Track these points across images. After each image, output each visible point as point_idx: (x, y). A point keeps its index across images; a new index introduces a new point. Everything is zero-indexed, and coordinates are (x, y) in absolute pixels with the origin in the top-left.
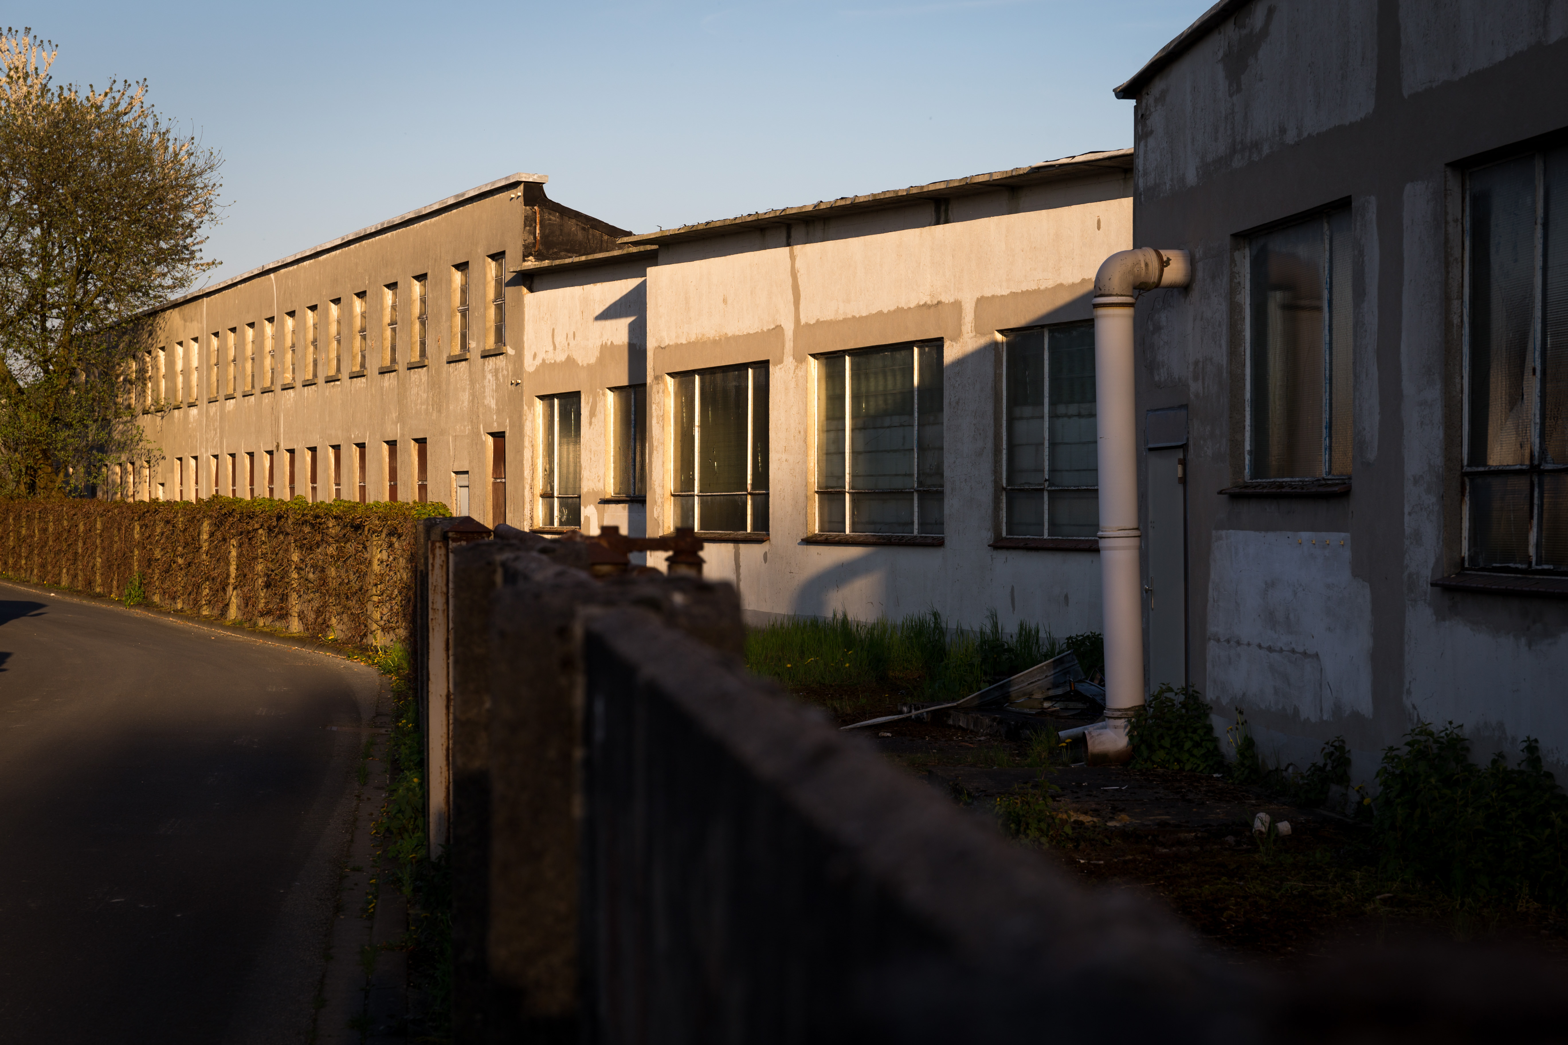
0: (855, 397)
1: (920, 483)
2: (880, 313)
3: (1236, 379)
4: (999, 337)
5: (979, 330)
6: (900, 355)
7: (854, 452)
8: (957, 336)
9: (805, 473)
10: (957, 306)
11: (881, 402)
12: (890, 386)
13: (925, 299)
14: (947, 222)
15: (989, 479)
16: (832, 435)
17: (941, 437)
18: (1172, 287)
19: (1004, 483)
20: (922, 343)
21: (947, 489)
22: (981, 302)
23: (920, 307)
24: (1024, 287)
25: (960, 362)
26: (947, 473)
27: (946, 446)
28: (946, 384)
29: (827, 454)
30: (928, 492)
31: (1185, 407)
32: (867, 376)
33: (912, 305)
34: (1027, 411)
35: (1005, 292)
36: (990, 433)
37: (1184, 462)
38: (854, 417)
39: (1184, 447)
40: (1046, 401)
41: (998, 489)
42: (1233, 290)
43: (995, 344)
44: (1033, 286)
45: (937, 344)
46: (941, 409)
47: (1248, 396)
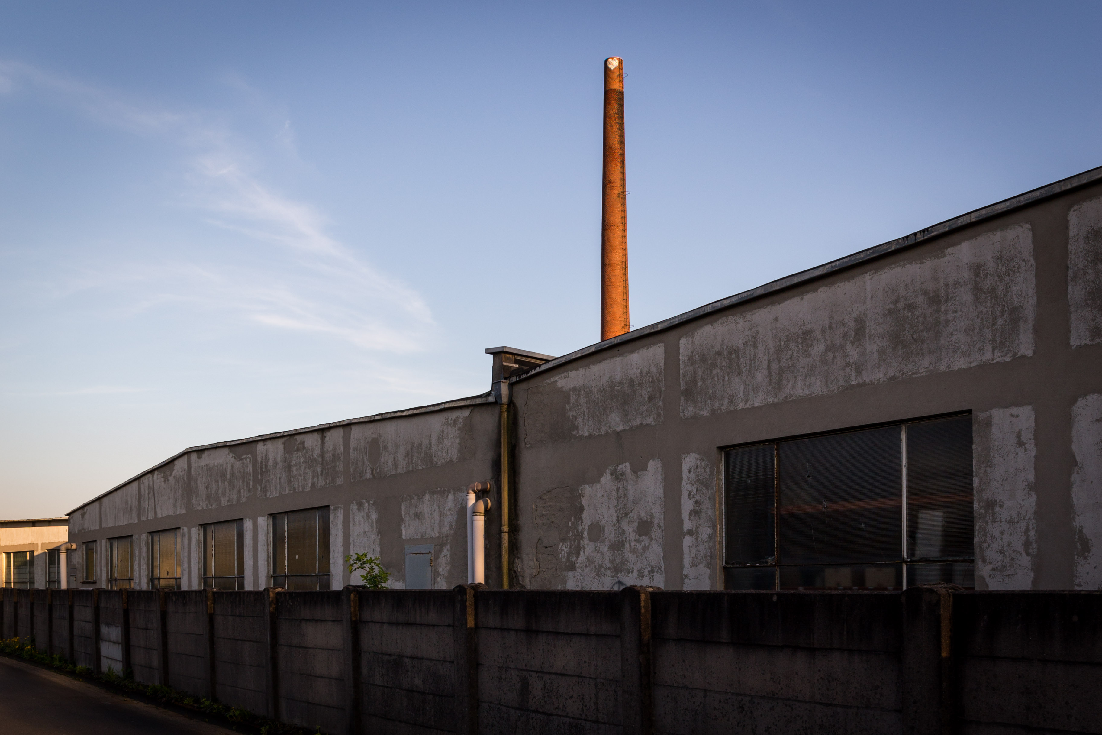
0: (14, 562)
1: (29, 580)
2: (20, 545)
3: (83, 565)
4: (46, 551)
5: (42, 549)
6: (24, 554)
7: (14, 574)
8: (37, 550)
9: (2, 578)
10: (37, 544)
11: (20, 563)
12: (22, 560)
13: (30, 542)
14: (35, 527)
15: (44, 579)
16: (8, 570)
17: (34, 571)
18: (73, 549)
19: (48, 580)
20: (29, 551)
21: (35, 582)
22: (42, 544)
23: (29, 544)
24: (52, 541)
25: (38, 555)
26: (35, 578)
27: (35, 572)
28: (35, 560)
29: (7, 574)
30: (31, 582)
31: (76, 569)
32: (17, 558)
33: (27, 543)
34: (52, 566)
35: (48, 542)
36: (45, 570)
37: (76, 578)
38: (14, 566)
39: (76, 575)
40: (56, 564)
41: (46, 581)
42: (83, 551)
43: (46, 552)
44: (53, 542)
45: (32, 552)
46: (34, 565)
47: (85, 567)
